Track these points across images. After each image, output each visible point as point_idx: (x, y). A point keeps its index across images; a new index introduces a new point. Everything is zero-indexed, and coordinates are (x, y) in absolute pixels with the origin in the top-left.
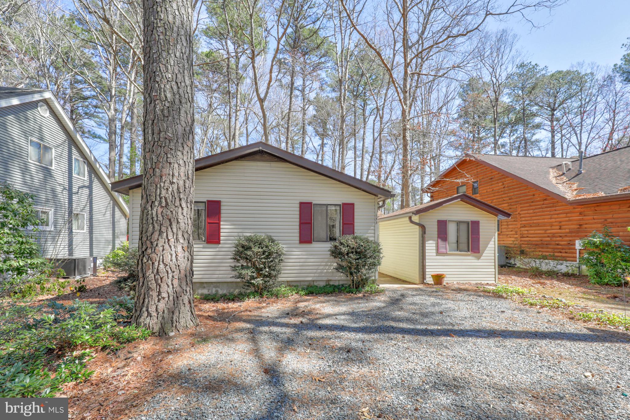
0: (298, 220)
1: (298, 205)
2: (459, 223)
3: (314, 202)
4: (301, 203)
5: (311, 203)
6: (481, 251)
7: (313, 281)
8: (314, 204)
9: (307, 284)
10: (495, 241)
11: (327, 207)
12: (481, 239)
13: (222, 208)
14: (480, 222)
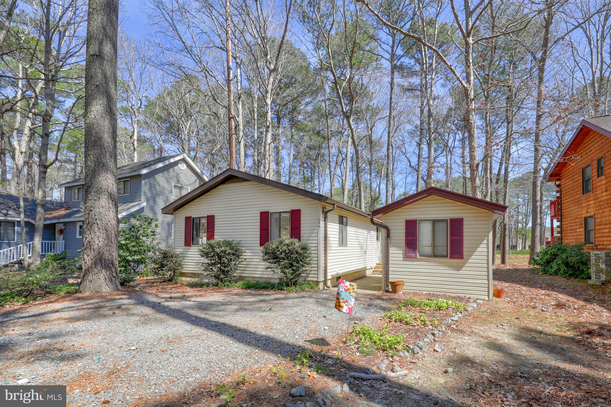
0: (259, 227)
1: (259, 215)
2: (435, 222)
3: (270, 211)
4: (261, 213)
5: (268, 212)
6: (464, 257)
7: (270, 278)
8: (271, 213)
9: (265, 280)
10: (488, 244)
11: (280, 215)
12: (465, 242)
13: (215, 220)
14: (464, 219)
